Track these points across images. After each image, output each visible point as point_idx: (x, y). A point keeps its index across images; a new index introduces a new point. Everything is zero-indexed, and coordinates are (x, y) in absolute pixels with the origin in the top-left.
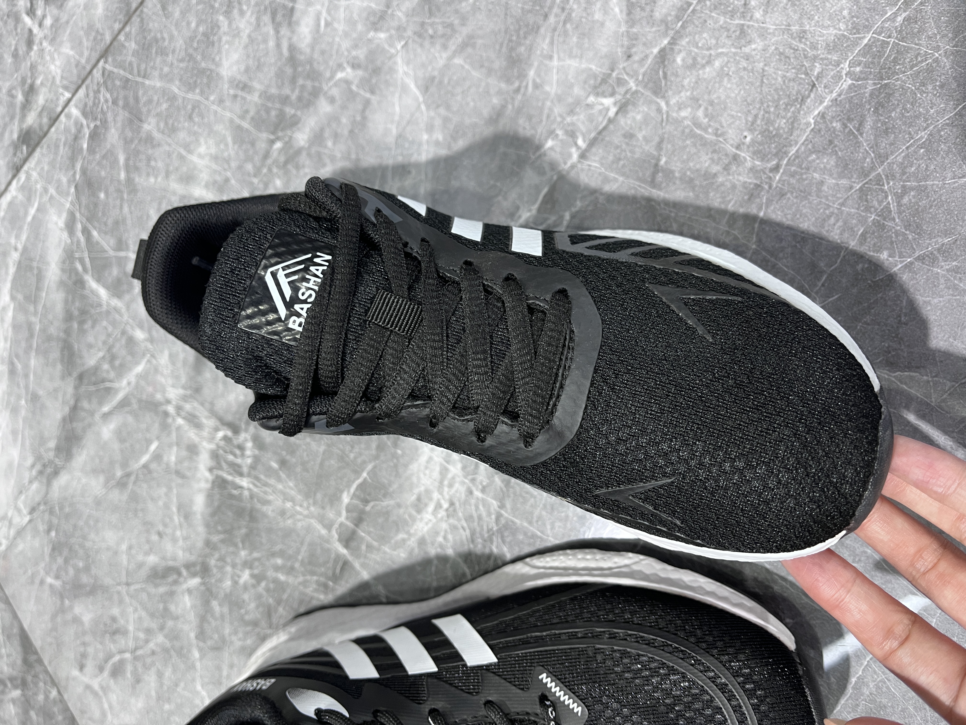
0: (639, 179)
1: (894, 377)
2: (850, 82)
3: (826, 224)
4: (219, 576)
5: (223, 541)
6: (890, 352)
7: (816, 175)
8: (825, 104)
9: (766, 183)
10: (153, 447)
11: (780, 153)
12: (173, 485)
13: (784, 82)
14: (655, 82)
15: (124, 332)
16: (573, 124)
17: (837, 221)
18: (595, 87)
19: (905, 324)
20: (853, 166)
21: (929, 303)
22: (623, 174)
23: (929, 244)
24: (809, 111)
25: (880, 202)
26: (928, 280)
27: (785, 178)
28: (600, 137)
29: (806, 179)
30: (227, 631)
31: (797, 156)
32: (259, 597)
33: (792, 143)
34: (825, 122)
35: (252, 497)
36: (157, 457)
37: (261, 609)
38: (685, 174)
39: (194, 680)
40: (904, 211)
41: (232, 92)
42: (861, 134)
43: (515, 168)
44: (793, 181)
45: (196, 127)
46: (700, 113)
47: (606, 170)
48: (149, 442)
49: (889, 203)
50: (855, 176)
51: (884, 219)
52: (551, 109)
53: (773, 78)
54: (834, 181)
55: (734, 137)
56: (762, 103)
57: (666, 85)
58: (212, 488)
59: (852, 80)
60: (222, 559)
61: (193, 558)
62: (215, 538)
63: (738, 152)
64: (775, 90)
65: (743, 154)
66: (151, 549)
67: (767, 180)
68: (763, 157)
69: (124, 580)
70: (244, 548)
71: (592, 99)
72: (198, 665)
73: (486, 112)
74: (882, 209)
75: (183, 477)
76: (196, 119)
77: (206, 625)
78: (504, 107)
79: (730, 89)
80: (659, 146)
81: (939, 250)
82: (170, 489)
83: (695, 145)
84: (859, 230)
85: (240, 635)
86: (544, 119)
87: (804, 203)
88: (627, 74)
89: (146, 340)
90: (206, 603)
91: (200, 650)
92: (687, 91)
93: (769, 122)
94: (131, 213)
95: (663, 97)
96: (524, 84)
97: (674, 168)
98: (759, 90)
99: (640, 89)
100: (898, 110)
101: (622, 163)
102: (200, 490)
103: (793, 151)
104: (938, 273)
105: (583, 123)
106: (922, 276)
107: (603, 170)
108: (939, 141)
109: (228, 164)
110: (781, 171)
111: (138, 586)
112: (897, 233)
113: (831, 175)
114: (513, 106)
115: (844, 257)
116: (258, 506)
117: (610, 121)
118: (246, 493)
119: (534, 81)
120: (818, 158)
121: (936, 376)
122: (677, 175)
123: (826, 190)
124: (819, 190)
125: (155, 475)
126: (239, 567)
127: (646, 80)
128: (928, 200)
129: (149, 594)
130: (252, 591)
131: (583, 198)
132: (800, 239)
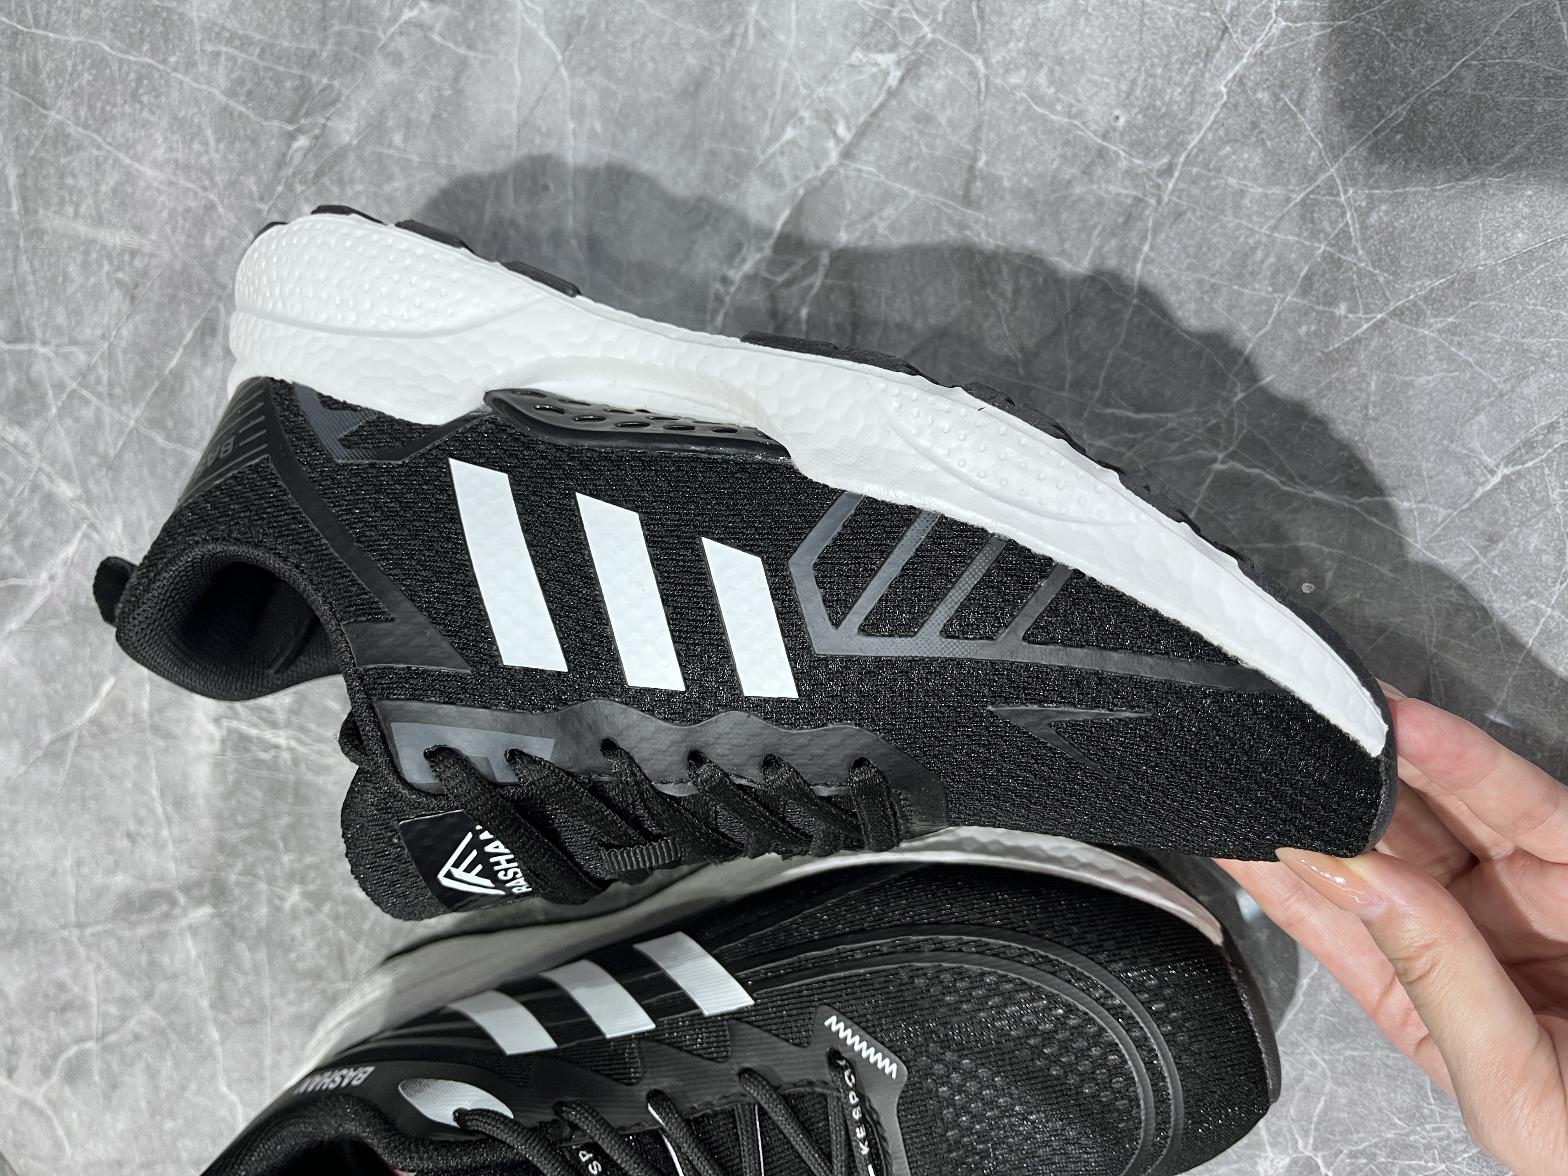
0: (944, 193)
1: (1359, 505)
2: (1284, 23)
3: (1250, 261)
4: (245, 899)
5: (248, 841)
6: (1351, 467)
7: (1232, 181)
8: (1244, 61)
9: (1153, 195)
10: (106, 687)
11: (1174, 144)
12: (150, 749)
13: (1177, 24)
14: (964, 25)
15: (35, 488)
16: (828, 100)
17: (1267, 255)
18: (864, 35)
19: (1373, 419)
20: (1290, 164)
21: (1410, 384)
22: (917, 185)
23: (1411, 289)
24: (1219, 74)
25: (1334, 224)
26: (1409, 347)
27: (1182, 186)
28: (876, 122)
29: (1217, 187)
30: (266, 992)
31: (1201, 148)
32: (321, 930)
33: (1194, 127)
34: (1244, 92)
35: (296, 762)
36: (117, 704)
37: (325, 950)
38: (1019, 182)
39: (213, 1077)
40: (1371, 237)
41: (209, 48)
42: (1302, 111)
43: (731, 177)
44: (1195, 191)
45: (145, 114)
46: (1042, 78)
47: (887, 176)
48: (98, 680)
49: (1347, 225)
50: (1293, 181)
51: (1341, 251)
52: (788, 73)
53: (1160, 19)
54: (1260, 190)
55: (1098, 118)
56: (1142, 60)
57: (983, 29)
58: (223, 752)
59: (1286, 20)
60: (248, 871)
61: (195, 874)
62: (234, 837)
63: (1105, 144)
64: (1163, 38)
65: (1114, 148)
66: (117, 863)
67: (1153, 191)
68: (1147, 154)
69: (73, 918)
70: (287, 850)
71: (858, 55)
72: (218, 1050)
73: (675, 79)
74: (1337, 235)
75: (167, 735)
76: (145, 99)
77: (227, 985)
78: (706, 70)
79: (1090, 36)
80: (975, 137)
81: (1426, 299)
82: (144, 757)
83: (1035, 133)
84: (1301, 269)
85: (291, 996)
86: (778, 91)
87: (1213, 227)
88: (918, 11)
89: (79, 499)
90: (227, 947)
91: (222, 1027)
92: (1019, 40)
93: (1155, 93)
94: (34, 272)
95: (979, 51)
96: (741, 30)
97: (1000, 172)
98: (1137, 38)
99: (939, 36)
100: (1360, 70)
101: (913, 165)
102: (200, 757)
103: (1194, 140)
104: (1425, 336)
105: (845, 97)
106: (1400, 341)
107: (882, 178)
108: (1426, 119)
109: (212, 179)
110: (1176, 174)
111: (99, 928)
112: (1360, 273)
113: (1255, 180)
114: (723, 69)
115: (1279, 314)
116: (309, 776)
117: (892, 94)
118: (286, 756)
119: (757, 23)
120: (1235, 152)
121: (1422, 501)
122: (1006, 183)
123: (1249, 204)
124: (1237, 206)
125: (114, 736)
126: (281, 882)
127: (949, 22)
128: (1407, 219)
129: (119, 940)
130: (308, 921)
131: (851, 226)
132: (1207, 287)
